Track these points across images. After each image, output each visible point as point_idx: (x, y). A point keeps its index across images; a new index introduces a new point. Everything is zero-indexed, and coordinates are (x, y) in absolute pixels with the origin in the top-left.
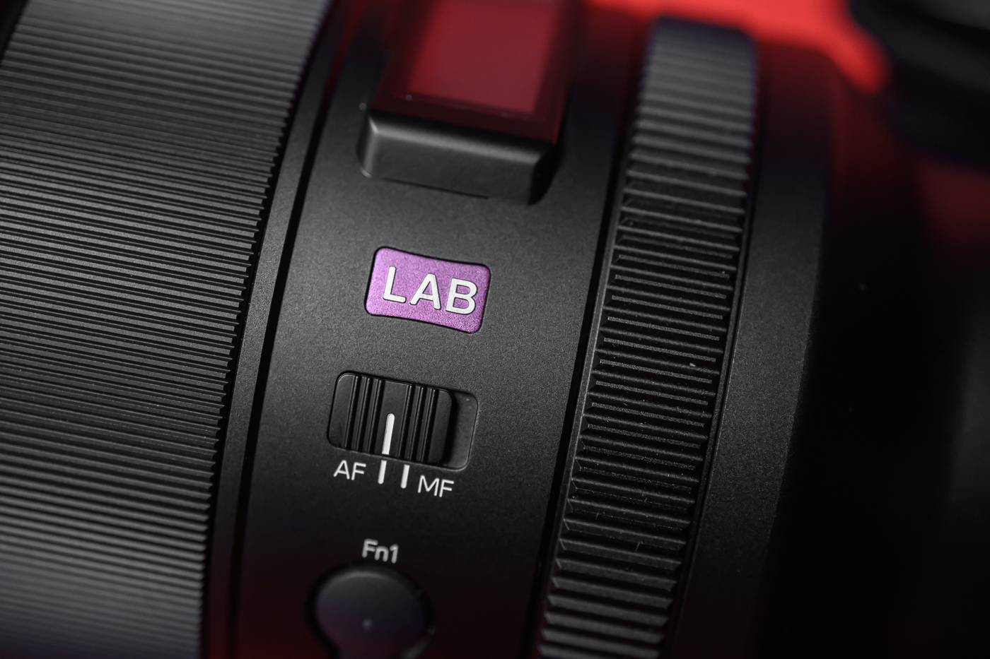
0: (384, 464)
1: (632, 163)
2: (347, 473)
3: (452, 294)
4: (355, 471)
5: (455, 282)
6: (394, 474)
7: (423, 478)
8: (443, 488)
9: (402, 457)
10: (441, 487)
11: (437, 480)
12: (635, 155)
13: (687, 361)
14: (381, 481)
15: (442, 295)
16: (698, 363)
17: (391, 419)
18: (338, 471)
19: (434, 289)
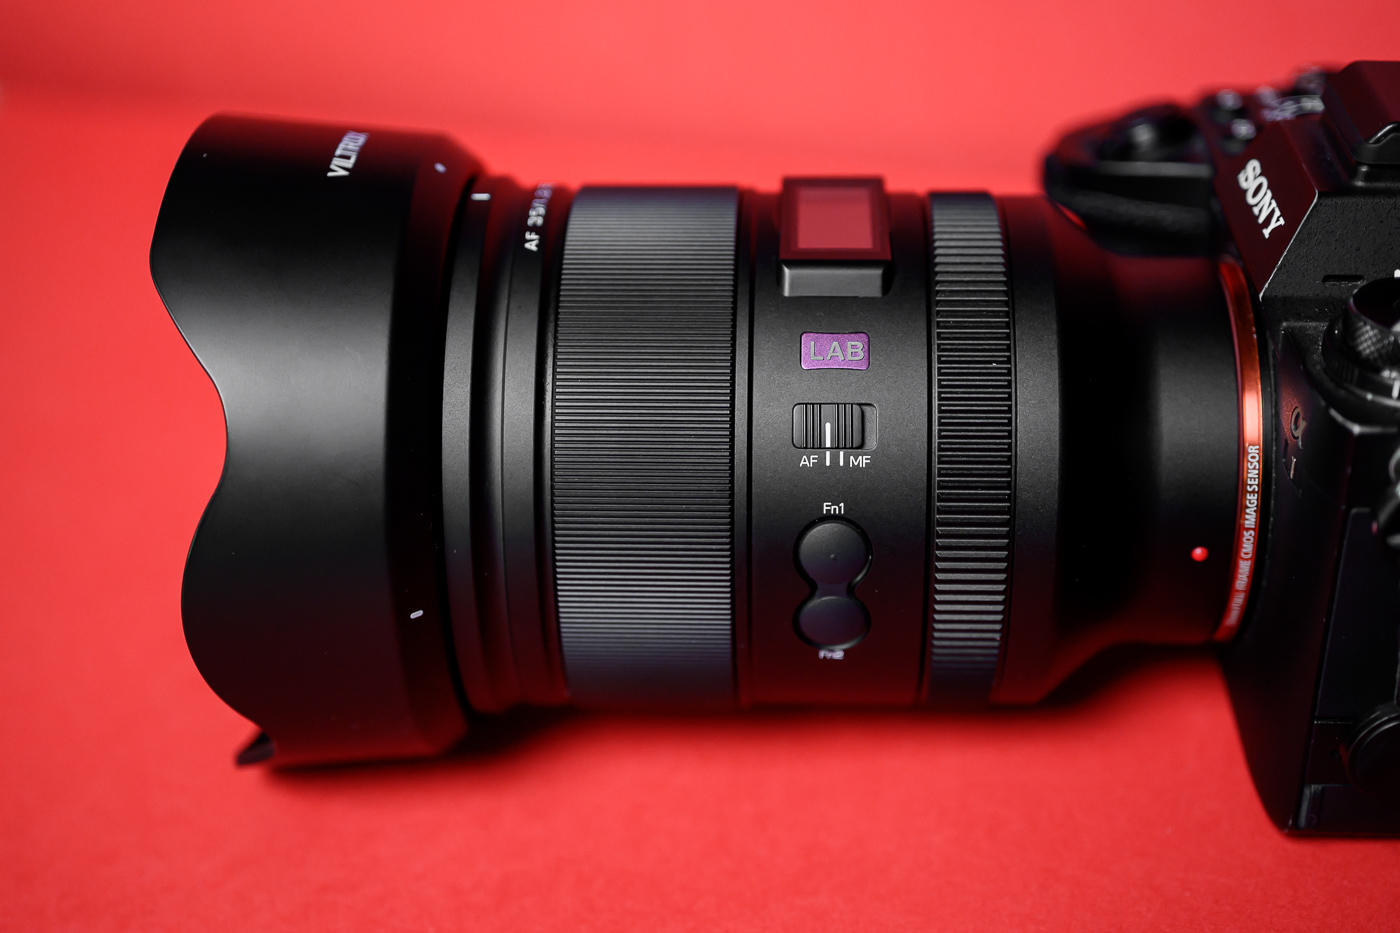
0: (828, 453)
1: (937, 273)
2: (807, 463)
3: (850, 350)
4: (812, 461)
5: (849, 344)
6: (835, 458)
7: (852, 457)
8: (865, 461)
9: (838, 448)
10: (863, 461)
11: (860, 457)
12: (937, 269)
13: (991, 362)
14: (828, 464)
15: (844, 350)
16: (997, 362)
17: (828, 426)
18: (802, 463)
19: (838, 349)
